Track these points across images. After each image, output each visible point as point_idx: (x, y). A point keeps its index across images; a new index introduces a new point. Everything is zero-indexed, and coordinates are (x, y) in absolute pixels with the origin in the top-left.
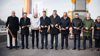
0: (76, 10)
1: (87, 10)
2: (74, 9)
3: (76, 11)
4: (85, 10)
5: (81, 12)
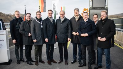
3: (93, 8)
5: (99, 9)
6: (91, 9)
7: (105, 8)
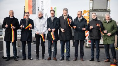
0: (94, 9)
1: (108, 9)
2: (91, 8)
4: (105, 10)
5: (101, 11)
6: (91, 11)
7: (107, 10)
